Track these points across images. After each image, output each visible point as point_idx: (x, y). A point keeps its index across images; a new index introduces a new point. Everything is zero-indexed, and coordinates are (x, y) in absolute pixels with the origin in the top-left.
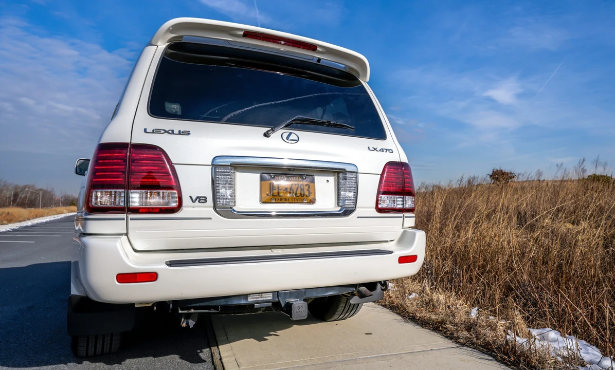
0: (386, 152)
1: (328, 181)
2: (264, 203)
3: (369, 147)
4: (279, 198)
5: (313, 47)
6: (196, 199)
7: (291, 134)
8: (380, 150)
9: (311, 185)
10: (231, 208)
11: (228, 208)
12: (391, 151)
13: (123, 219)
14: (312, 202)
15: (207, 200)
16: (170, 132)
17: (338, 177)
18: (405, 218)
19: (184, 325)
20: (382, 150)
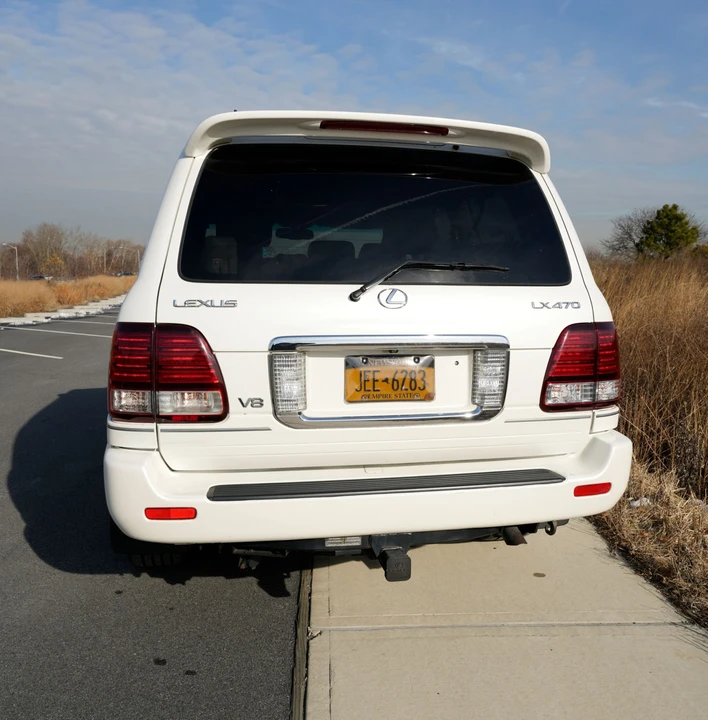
0: (566, 307)
1: (457, 363)
2: (350, 402)
3: (533, 303)
4: (375, 393)
5: (442, 131)
6: (247, 404)
7: (394, 291)
8: (554, 307)
9: (428, 371)
10: (300, 413)
11: (295, 414)
12: (576, 305)
13: (152, 431)
14: (429, 397)
15: (264, 403)
16: (209, 303)
17: (474, 357)
18: (596, 418)
19: (243, 566)
20: (558, 305)
